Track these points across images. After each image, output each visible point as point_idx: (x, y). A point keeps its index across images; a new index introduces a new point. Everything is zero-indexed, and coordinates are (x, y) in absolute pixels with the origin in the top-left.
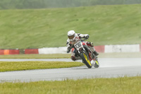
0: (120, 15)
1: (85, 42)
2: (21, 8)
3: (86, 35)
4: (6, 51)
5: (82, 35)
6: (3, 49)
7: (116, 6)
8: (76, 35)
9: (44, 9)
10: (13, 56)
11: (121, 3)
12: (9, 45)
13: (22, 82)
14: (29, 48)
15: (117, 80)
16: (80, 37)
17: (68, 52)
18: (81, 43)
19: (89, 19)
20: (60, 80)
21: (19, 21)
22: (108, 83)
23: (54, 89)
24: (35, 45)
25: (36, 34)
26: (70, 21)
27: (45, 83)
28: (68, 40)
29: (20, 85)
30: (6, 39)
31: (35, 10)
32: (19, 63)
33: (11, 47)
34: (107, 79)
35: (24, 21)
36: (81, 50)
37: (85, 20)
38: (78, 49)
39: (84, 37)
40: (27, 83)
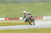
0: (49, 6)
1: (30, 16)
2: (13, 3)
3: (30, 13)
4: (7, 19)
5: (28, 13)
6: (6, 18)
7: (47, 3)
8: (26, 13)
9: (21, 4)
10: (10, 20)
11: (49, 2)
12: (9, 16)
13: (13, 29)
14: (16, 18)
15: (47, 29)
16: (28, 14)
17: (23, 19)
18: (28, 16)
19: (37, 7)
20: (27, 29)
21: (12, 8)
22: (44, 30)
23: (25, 32)
24: (18, 16)
25: (18, 12)
26: (30, 8)
27: (22, 30)
28: (23, 15)
29: (13, 31)
30: (7, 14)
31: (18, 4)
32: (12, 23)
33: (9, 17)
34: (44, 28)
35: (14, 8)
36: (28, 18)
37: (36, 8)
38: (27, 18)
39: (29, 14)
40: (15, 30)
